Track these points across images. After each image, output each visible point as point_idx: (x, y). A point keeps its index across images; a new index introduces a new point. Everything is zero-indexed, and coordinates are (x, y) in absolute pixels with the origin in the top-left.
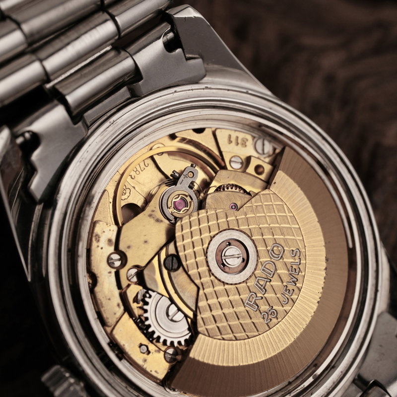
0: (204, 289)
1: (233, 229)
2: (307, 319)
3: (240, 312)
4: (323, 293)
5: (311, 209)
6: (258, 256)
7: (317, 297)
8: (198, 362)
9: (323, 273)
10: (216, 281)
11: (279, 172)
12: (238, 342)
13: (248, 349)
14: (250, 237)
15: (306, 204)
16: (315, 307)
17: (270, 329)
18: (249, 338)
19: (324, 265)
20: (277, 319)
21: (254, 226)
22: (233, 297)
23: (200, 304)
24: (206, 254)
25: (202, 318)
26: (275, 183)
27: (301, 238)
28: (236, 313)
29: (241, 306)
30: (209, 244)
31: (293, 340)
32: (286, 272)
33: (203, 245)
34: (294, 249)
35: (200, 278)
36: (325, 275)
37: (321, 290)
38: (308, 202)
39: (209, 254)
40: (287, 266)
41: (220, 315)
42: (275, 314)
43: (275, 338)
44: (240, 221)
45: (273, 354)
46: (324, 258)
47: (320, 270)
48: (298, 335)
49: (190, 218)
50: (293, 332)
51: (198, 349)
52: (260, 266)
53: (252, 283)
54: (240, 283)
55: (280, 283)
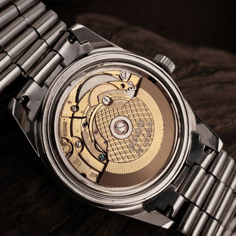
0: (110, 142)
1: (121, 116)
2: (156, 152)
3: (126, 151)
4: (163, 140)
5: (156, 104)
6: (133, 126)
7: (160, 142)
8: (109, 173)
9: (163, 131)
10: (115, 138)
11: (140, 89)
12: (126, 163)
13: (131, 166)
14: (129, 118)
15: (153, 102)
16: (160, 146)
17: (140, 157)
18: (131, 161)
19: (163, 128)
20: (143, 152)
21: (130, 114)
22: (122, 145)
23: (108, 149)
24: (109, 127)
25: (110, 154)
26: (138, 94)
27: (152, 117)
28: (124, 151)
29: (126, 148)
30: (111, 123)
31: (150, 161)
32: (146, 132)
33: (108, 124)
34: (149, 122)
35: (108, 138)
36: (163, 132)
37: (162, 139)
38: (154, 101)
39: (111, 127)
40: (146, 130)
41: (117, 153)
42: (142, 151)
43: (142, 160)
44: (123, 112)
45: (142, 168)
46: (163, 125)
47: (161, 130)
48: (153, 159)
49: (101, 113)
50: (150, 157)
51: (109, 167)
52: (134, 130)
53: (130, 138)
54: (125, 139)
55: (143, 137)
